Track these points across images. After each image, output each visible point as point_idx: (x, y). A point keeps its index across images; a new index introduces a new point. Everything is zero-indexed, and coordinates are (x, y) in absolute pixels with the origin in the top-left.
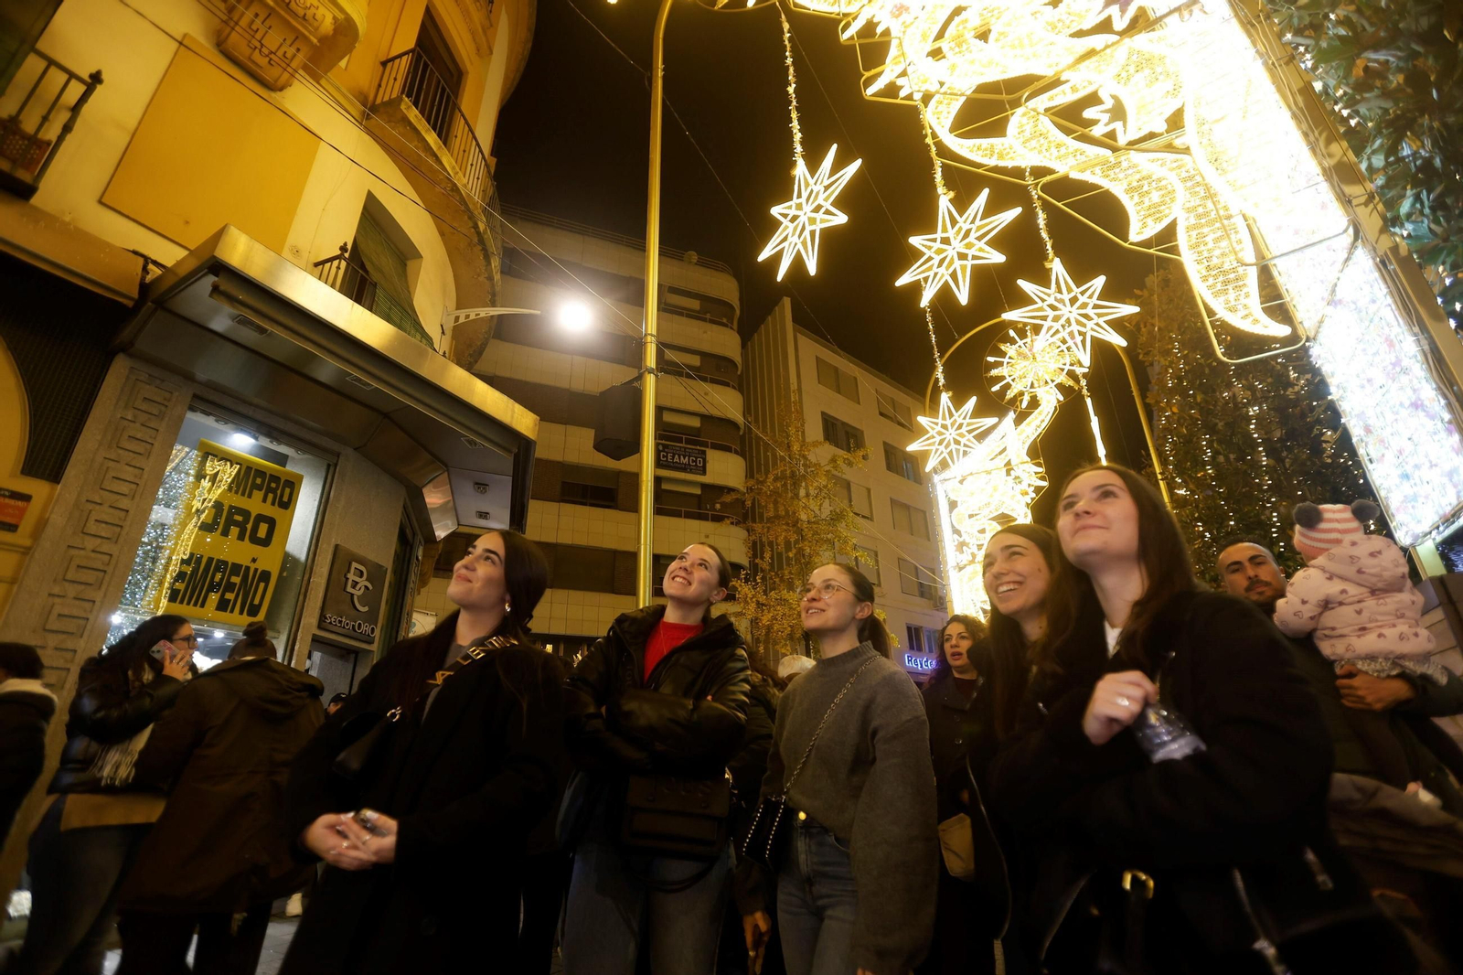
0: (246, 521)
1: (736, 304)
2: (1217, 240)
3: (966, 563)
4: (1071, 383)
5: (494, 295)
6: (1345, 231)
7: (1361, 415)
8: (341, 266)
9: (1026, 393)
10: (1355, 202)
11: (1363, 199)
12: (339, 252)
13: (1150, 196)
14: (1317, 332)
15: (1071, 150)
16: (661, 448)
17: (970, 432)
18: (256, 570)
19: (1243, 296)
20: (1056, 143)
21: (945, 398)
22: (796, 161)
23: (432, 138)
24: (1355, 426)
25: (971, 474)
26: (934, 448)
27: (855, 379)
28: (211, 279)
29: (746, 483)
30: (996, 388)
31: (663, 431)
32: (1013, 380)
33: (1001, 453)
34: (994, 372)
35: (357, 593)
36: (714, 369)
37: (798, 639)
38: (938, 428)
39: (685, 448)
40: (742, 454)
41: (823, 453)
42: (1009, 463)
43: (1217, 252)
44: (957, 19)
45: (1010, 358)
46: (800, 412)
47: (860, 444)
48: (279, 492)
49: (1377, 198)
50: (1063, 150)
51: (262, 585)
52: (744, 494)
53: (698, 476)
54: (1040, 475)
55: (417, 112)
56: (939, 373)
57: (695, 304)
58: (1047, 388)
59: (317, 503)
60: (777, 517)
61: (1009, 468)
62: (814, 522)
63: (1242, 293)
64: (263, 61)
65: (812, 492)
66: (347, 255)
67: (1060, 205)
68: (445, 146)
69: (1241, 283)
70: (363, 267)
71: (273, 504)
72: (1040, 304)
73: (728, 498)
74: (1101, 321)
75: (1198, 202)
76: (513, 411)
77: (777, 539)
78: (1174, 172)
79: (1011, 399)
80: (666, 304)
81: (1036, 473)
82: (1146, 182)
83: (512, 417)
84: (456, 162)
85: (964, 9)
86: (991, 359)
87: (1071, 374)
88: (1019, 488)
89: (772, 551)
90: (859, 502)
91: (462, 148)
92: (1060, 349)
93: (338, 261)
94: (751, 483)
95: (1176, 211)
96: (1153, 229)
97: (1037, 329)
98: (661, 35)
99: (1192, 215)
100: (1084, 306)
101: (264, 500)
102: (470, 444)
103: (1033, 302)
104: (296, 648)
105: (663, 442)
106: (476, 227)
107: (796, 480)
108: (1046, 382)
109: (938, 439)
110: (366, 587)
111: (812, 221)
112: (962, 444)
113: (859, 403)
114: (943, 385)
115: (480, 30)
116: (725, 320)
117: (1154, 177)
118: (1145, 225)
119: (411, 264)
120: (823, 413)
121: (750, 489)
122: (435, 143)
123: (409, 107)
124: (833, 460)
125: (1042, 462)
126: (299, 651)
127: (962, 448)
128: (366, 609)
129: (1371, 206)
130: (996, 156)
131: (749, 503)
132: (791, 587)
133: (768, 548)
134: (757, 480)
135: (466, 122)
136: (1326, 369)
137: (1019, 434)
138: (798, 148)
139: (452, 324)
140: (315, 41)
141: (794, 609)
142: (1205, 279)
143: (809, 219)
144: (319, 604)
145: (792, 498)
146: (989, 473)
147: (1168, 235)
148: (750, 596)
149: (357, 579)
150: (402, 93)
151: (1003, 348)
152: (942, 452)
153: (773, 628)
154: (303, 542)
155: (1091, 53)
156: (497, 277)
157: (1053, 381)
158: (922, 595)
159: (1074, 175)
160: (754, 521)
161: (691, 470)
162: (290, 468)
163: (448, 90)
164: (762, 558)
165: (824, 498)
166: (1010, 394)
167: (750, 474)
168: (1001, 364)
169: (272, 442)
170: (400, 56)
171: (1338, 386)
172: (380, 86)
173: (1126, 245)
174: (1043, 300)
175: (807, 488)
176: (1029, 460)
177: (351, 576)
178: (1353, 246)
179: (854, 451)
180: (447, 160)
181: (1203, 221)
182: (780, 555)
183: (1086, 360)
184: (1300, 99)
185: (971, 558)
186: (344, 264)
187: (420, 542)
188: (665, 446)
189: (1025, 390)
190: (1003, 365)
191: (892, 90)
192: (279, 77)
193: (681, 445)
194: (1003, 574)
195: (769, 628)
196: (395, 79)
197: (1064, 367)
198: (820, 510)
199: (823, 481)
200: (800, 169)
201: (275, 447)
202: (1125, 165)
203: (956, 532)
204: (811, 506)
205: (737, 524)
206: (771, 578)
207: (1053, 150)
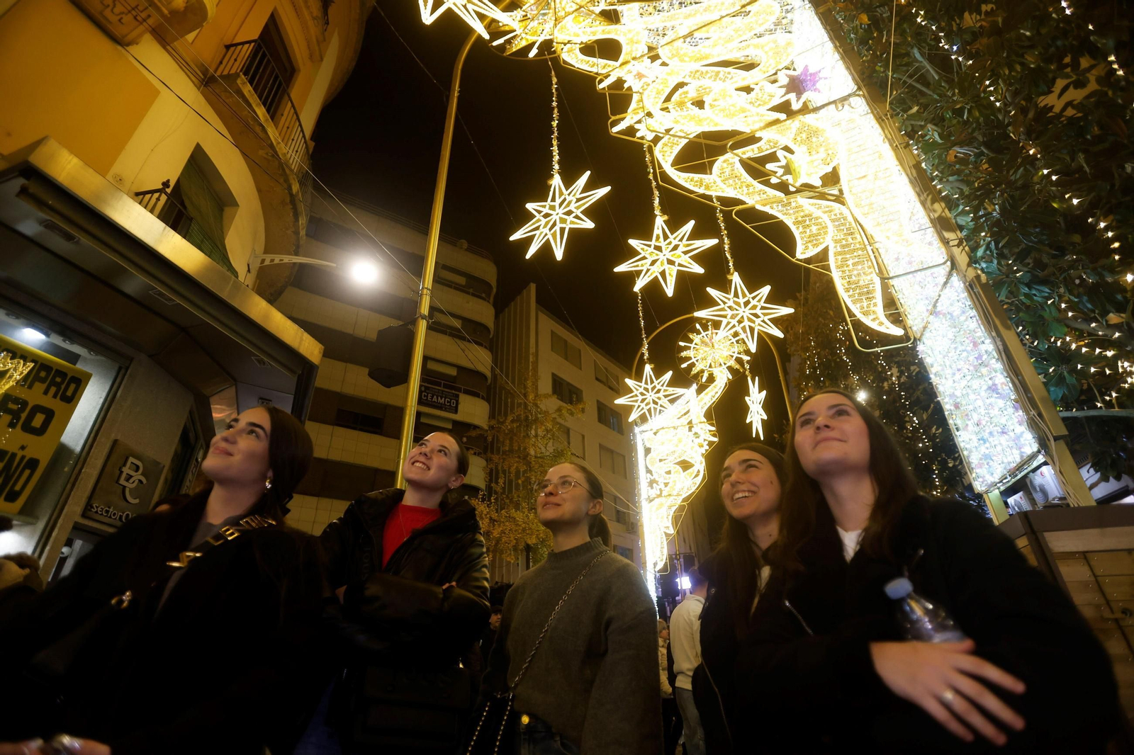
0: (22, 410)
1: (494, 284)
2: (854, 264)
3: (655, 496)
4: (737, 366)
5: (298, 247)
6: (945, 263)
7: (952, 396)
8: (161, 198)
9: (706, 371)
10: (951, 243)
11: (956, 242)
12: (161, 187)
13: (811, 228)
14: (922, 334)
15: (757, 190)
16: (423, 389)
17: (666, 396)
18: (23, 457)
19: (872, 305)
20: (746, 184)
21: (648, 369)
22: (553, 175)
23: (261, 112)
24: (947, 403)
25: (663, 428)
26: (637, 405)
27: (580, 351)
28: (21, 181)
29: (489, 422)
30: (684, 366)
31: (427, 375)
32: (697, 361)
33: (685, 414)
34: (684, 354)
35: (130, 486)
36: (472, 331)
37: (521, 550)
38: (641, 390)
39: (443, 391)
40: (488, 400)
41: (551, 404)
42: (690, 422)
43: (855, 272)
44: (681, 91)
45: (696, 344)
46: (535, 370)
47: (580, 400)
48: (63, 387)
49: (965, 243)
50: (751, 189)
51: (27, 472)
52: (487, 431)
53: (451, 414)
54: (712, 433)
55: (251, 89)
56: (645, 349)
57: (461, 280)
58: (721, 369)
59: (102, 400)
60: (511, 451)
61: (690, 425)
62: (540, 457)
63: (872, 303)
64: (114, 19)
65: (540, 432)
66: (168, 191)
67: (748, 226)
68: (272, 120)
69: (871, 296)
70: (182, 203)
71: (55, 396)
72: (722, 306)
73: (474, 433)
74: (766, 319)
75: (842, 237)
76: (302, 339)
77: (509, 469)
78: (826, 215)
79: (695, 374)
80: (439, 277)
81: (710, 431)
82: (807, 219)
83: (300, 343)
84: (280, 135)
85: (686, 84)
86: (682, 344)
87: (739, 361)
88: (697, 441)
89: (505, 478)
90: (575, 446)
91: (286, 125)
92: (731, 341)
93: (159, 193)
94: (493, 422)
95: (828, 241)
96: (811, 252)
97: (717, 325)
98: (460, 67)
99: (838, 245)
100: (754, 307)
101: (46, 393)
102: (260, 363)
103: (717, 304)
104: (54, 534)
105: (426, 384)
106: (290, 188)
107: (527, 423)
108: (721, 365)
109: (640, 398)
110: (140, 481)
111: (563, 221)
112: (659, 405)
113: (581, 369)
114: (647, 359)
115: (315, 40)
116: (484, 295)
117: (814, 216)
118: (807, 248)
119: (228, 211)
120: (553, 375)
121: (492, 427)
122: (264, 116)
123: (244, 83)
124: (559, 410)
125: (714, 422)
126: (56, 538)
127: (659, 408)
128: (137, 501)
129: (961, 247)
130: (703, 187)
131: (490, 438)
132: (517, 507)
133: (501, 475)
134: (498, 420)
135: (293, 106)
136: (928, 361)
137: (699, 401)
138: (556, 167)
139: (259, 265)
140: (166, 12)
141: (520, 526)
142: (847, 290)
143: (561, 218)
144: (87, 493)
145: (524, 436)
146: (675, 428)
147: (823, 256)
148: (485, 512)
149: (132, 473)
150: (241, 71)
151: (691, 336)
152: (643, 409)
153: (501, 540)
154: (81, 435)
155: (777, 122)
156: (303, 233)
157: (725, 364)
158: (618, 521)
159: (759, 207)
160: (492, 453)
161: (446, 409)
162: (80, 366)
163: (281, 77)
164: (497, 483)
165: (550, 439)
166: (695, 371)
167: (492, 415)
168: (689, 348)
169: (64, 341)
170: (243, 43)
171: (935, 374)
172: (221, 63)
173: (794, 260)
174: (725, 303)
175: (536, 431)
176: (706, 421)
177: (126, 470)
178: (950, 275)
179: (576, 404)
180: (272, 132)
181: (846, 249)
182: (510, 482)
183: (753, 348)
184: (914, 172)
185: (659, 493)
186: (164, 198)
187: (202, 446)
188: (427, 388)
189: (705, 368)
190: (690, 349)
191: (631, 131)
192: (129, 33)
193: (439, 388)
194: (740, 483)
195: (498, 541)
196: (236, 60)
197: (733, 354)
198: (546, 448)
199: (549, 426)
200: (556, 181)
201: (67, 346)
202: (793, 205)
203: (649, 471)
204: (539, 445)
205: (479, 454)
206: (503, 500)
207: (745, 189)
